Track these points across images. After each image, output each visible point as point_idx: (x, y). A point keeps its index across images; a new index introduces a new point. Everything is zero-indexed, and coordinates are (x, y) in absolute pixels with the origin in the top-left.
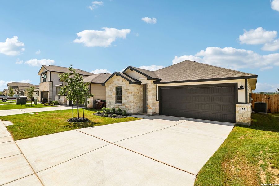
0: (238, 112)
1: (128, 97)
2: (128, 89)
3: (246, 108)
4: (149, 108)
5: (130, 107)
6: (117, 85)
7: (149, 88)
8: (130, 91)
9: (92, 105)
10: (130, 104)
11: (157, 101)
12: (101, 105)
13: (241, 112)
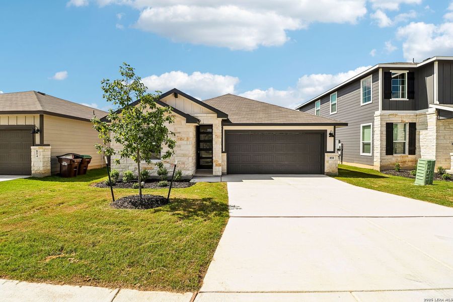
0: (328, 162)
1: (178, 146)
2: (179, 133)
3: (334, 157)
4: (216, 165)
5: (183, 166)
7: (217, 131)
8: (183, 136)
9: (49, 168)
10: (184, 159)
11: (222, 152)
12: (76, 168)
13: (331, 161)
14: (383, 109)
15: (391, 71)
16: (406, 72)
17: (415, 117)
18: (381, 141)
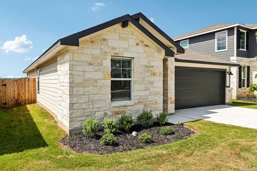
1: (152, 83)
2: (152, 66)
4: (171, 103)
5: (156, 106)
6: (117, 51)
14: (237, 56)
15: (240, 29)
16: (245, 31)
17: (249, 62)
18: (237, 78)
